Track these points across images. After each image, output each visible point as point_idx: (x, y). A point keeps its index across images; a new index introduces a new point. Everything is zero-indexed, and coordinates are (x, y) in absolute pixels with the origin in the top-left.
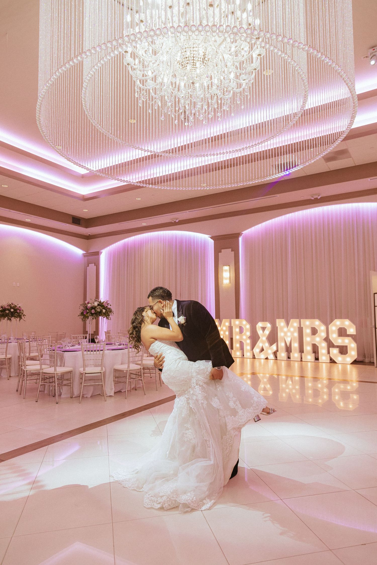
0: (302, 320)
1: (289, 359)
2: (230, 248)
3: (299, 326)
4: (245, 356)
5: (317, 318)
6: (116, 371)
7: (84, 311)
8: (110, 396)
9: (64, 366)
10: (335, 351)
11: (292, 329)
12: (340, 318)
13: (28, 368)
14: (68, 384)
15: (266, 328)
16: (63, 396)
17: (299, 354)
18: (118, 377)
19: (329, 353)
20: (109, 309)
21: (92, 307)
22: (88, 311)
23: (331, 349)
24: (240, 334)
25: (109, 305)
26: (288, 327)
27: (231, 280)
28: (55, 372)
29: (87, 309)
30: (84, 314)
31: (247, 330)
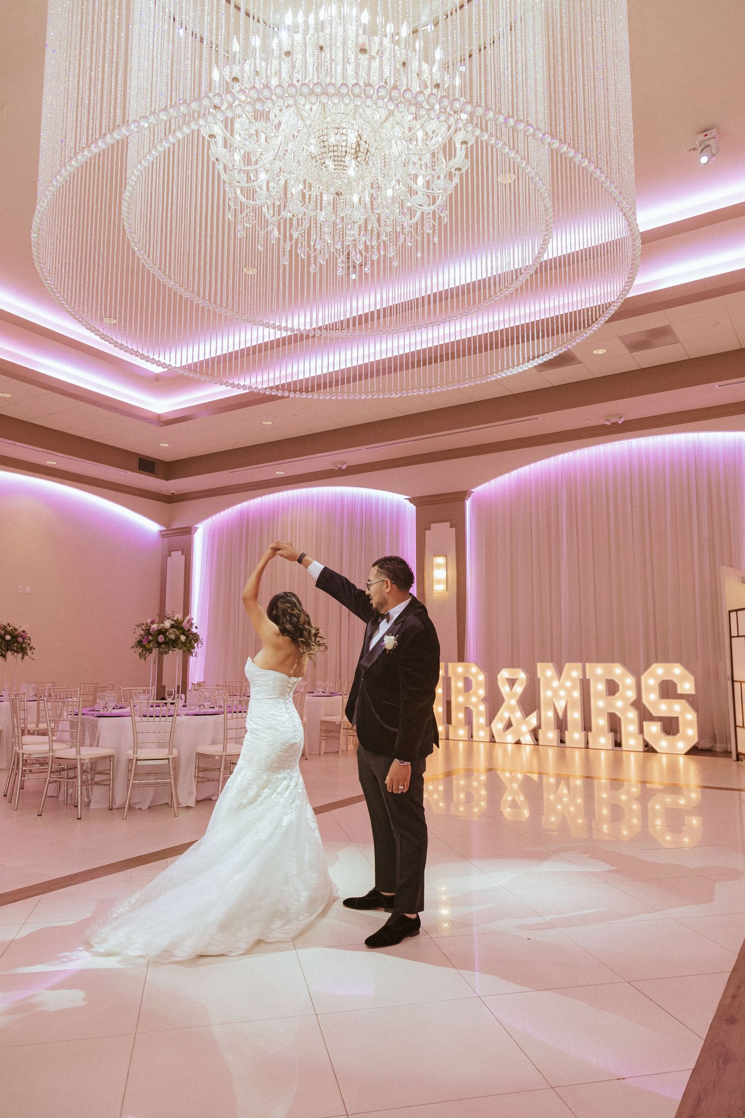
0: (587, 665)
1: (562, 745)
2: (447, 521)
3: (581, 677)
4: (475, 738)
5: (619, 661)
6: (200, 756)
7: (143, 638)
8: (188, 807)
9: (97, 746)
10: (653, 728)
11: (568, 684)
12: (666, 660)
13: (27, 749)
14: (104, 781)
15: (516, 680)
16: (92, 806)
17: (583, 733)
18: (205, 770)
19: (641, 731)
20: (195, 635)
21: (159, 630)
22: (150, 638)
23: (645, 723)
24: (466, 693)
25: (194, 627)
26: (559, 679)
27: (449, 584)
28: (78, 757)
29: (151, 634)
30: (144, 643)
31: (479, 685)
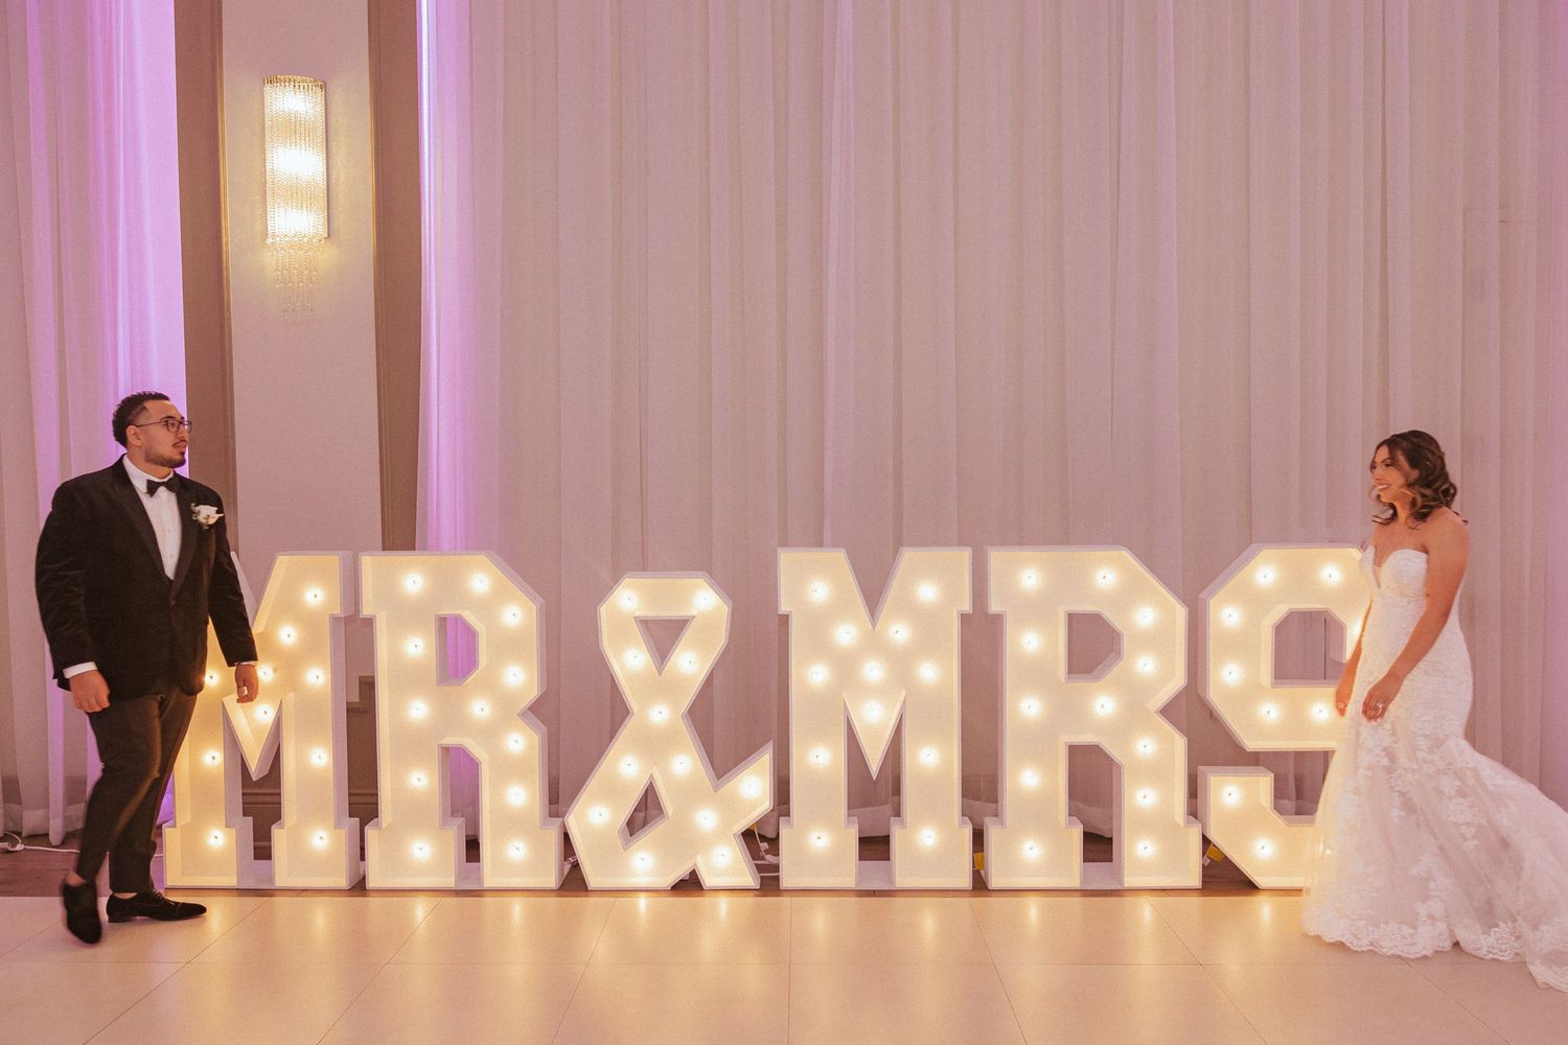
0: (997, 557)
3: (967, 607)
4: (488, 876)
10: (1228, 795)
11: (905, 634)
15: (680, 622)
17: (963, 825)
19: (1194, 810)
24: (444, 686)
26: (868, 618)
31: (509, 646)
